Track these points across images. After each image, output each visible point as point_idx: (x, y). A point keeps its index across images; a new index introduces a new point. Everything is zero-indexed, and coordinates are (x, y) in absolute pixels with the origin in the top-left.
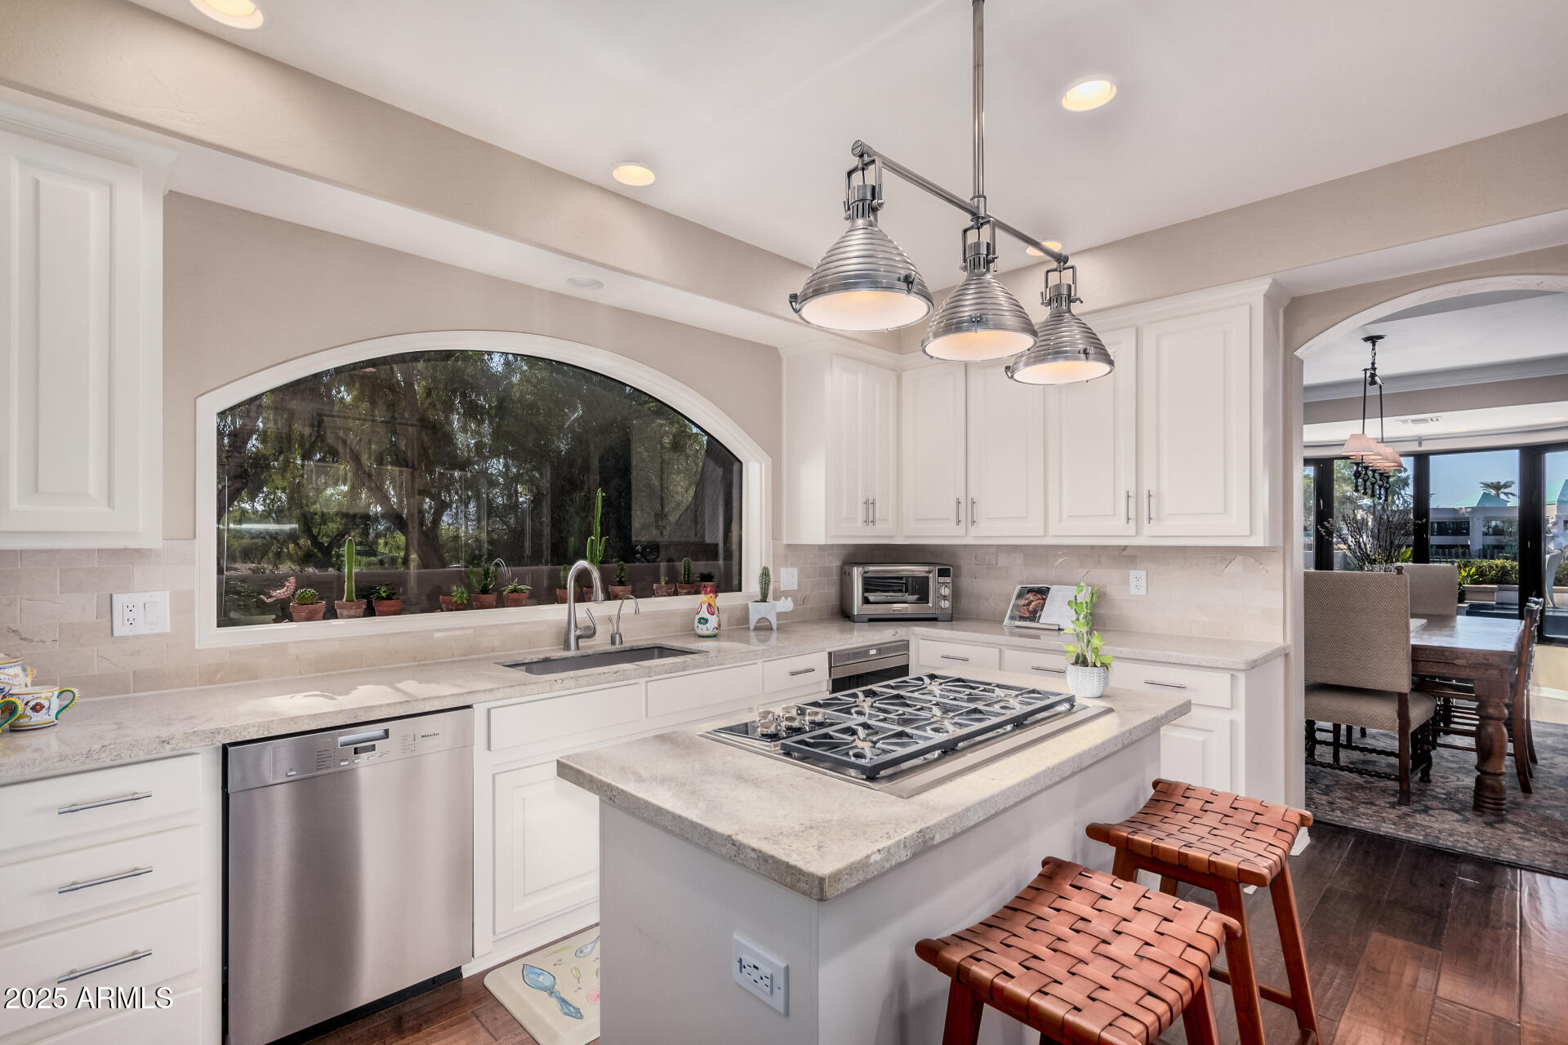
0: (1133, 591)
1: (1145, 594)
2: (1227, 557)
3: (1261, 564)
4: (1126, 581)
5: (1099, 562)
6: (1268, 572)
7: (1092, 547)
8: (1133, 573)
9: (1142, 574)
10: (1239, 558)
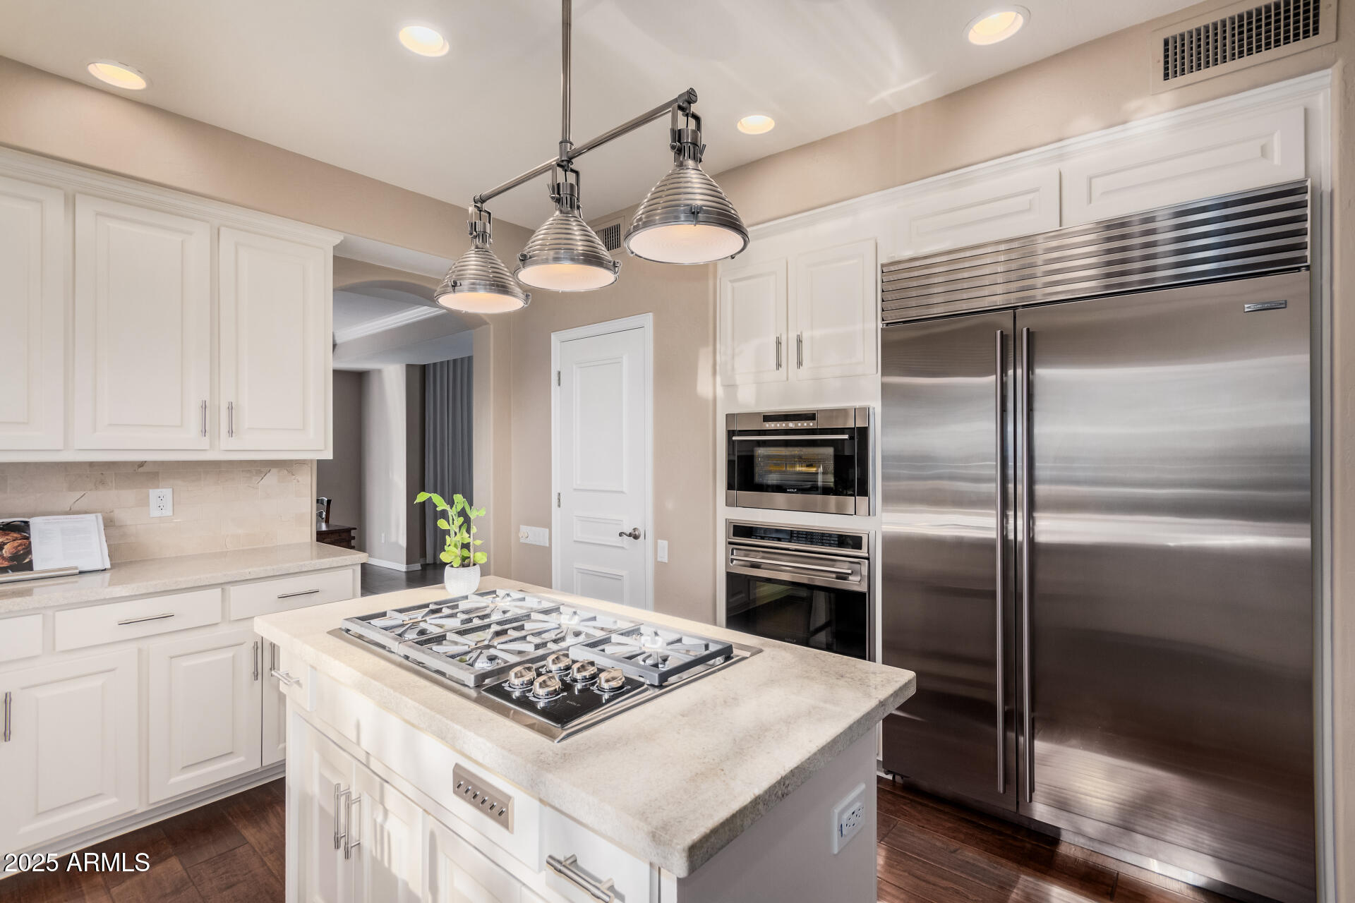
0: (155, 513)
1: (171, 514)
2: (262, 470)
3: (293, 475)
4: (145, 502)
5: (103, 483)
6: (298, 482)
7: (91, 464)
8: (154, 493)
9: (167, 492)
10: (274, 471)
